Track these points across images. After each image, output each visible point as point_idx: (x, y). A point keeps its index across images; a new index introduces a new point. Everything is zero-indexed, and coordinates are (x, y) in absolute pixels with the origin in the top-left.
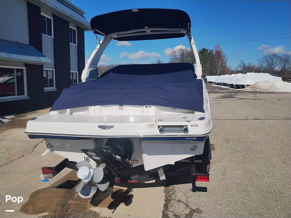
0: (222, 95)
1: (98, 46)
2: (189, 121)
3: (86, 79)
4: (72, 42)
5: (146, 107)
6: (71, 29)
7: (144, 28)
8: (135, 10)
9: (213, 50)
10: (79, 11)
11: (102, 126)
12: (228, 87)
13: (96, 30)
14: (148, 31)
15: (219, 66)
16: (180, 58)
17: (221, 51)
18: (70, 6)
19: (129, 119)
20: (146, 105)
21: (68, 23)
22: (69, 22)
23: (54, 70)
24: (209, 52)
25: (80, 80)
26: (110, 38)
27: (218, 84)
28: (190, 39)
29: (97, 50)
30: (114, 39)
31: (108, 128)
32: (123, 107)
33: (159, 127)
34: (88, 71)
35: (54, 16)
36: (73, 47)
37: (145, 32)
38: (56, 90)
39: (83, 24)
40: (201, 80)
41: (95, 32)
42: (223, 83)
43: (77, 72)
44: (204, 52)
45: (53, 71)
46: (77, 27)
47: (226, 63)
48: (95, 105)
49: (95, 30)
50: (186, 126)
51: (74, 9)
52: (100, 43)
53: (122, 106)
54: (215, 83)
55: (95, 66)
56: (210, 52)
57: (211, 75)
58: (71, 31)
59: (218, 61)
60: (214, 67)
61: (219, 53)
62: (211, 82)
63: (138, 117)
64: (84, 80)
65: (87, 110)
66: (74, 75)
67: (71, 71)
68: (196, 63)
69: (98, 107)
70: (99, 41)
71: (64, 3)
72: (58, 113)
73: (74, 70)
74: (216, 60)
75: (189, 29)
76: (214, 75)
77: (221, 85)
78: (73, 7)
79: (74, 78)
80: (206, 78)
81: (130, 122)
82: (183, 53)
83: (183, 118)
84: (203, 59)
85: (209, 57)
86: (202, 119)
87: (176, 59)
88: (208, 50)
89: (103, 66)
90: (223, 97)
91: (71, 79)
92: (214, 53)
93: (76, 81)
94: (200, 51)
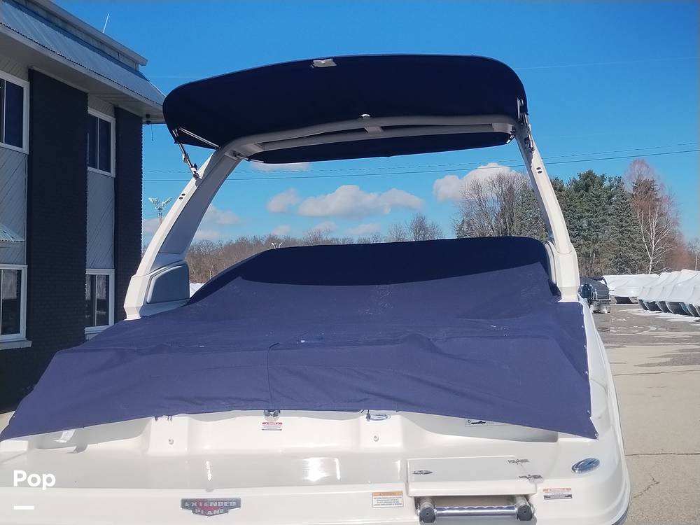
0: (673, 349)
1: (190, 187)
2: (535, 477)
3: (143, 310)
4: (94, 166)
5: (369, 417)
6: (95, 119)
7: (357, 116)
8: (323, 62)
9: (625, 179)
10: (123, 55)
11: (194, 501)
12: (692, 319)
13: (185, 131)
14: (373, 128)
15: (652, 236)
16: (498, 209)
17: (653, 181)
18: (91, 42)
19: (303, 470)
20: (366, 411)
21: (82, 98)
22: (85, 95)
23: (24, 268)
24: (607, 184)
25: (120, 313)
26: (235, 154)
27: (653, 306)
28: (528, 152)
29: (186, 199)
30: (251, 158)
31: (217, 508)
32: (280, 419)
33: (418, 501)
34: (152, 277)
35: (32, 75)
36: (100, 183)
37: (363, 130)
38: (29, 344)
39: (138, 101)
40: (576, 308)
41: (181, 139)
42: (671, 303)
43: (111, 273)
44: (587, 188)
45: (19, 272)
46: (117, 112)
47: (676, 223)
48: (170, 413)
49: (180, 132)
50: (526, 497)
51: (107, 50)
52: (196, 176)
53: (275, 415)
54: (641, 301)
55: (177, 257)
56: (611, 187)
57: (622, 272)
58: (95, 125)
59: (645, 219)
60: (632, 241)
61: (646, 189)
62: (626, 300)
63: (336, 460)
64: (132, 315)
65: (140, 434)
66: (100, 284)
67: (89, 272)
68: (552, 240)
69: (182, 421)
70: (193, 169)
71: (74, 31)
72: (30, 447)
73: (99, 268)
74: (638, 216)
75: (523, 119)
76: (634, 272)
77: (666, 310)
78: (102, 43)
79: (98, 296)
80: (602, 282)
81: (307, 483)
82: (511, 189)
83: (513, 462)
84: (588, 211)
85: (611, 204)
86: (586, 466)
87: (486, 214)
88: (603, 176)
89: (209, 244)
90: (677, 360)
91: (88, 296)
92: (628, 188)
93: (103, 304)
94: (574, 181)
